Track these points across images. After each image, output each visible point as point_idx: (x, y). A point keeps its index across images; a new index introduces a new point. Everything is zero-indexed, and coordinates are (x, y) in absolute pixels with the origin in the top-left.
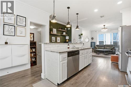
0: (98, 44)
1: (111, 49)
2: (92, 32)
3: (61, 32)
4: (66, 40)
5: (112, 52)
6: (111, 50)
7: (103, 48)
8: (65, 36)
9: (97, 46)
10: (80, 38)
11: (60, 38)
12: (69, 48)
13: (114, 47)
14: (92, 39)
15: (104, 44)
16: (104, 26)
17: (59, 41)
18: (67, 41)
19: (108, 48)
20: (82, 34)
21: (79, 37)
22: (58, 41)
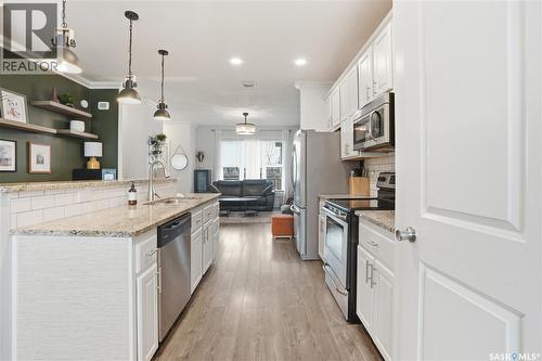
0: (222, 178)
1: (264, 195)
2: (198, 129)
3: (59, 118)
4: (89, 159)
5: (265, 204)
6: (264, 199)
7: (238, 191)
8: (80, 141)
9: (219, 184)
10: (155, 153)
11: (51, 150)
12: (135, 203)
13: (271, 189)
14: (200, 156)
15: (241, 179)
16: (246, 114)
17: (46, 168)
18: (94, 165)
19: (252, 190)
20: (162, 138)
21: (152, 148)
22: (35, 168)
